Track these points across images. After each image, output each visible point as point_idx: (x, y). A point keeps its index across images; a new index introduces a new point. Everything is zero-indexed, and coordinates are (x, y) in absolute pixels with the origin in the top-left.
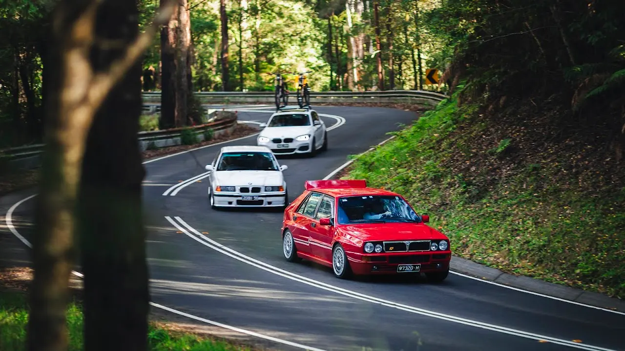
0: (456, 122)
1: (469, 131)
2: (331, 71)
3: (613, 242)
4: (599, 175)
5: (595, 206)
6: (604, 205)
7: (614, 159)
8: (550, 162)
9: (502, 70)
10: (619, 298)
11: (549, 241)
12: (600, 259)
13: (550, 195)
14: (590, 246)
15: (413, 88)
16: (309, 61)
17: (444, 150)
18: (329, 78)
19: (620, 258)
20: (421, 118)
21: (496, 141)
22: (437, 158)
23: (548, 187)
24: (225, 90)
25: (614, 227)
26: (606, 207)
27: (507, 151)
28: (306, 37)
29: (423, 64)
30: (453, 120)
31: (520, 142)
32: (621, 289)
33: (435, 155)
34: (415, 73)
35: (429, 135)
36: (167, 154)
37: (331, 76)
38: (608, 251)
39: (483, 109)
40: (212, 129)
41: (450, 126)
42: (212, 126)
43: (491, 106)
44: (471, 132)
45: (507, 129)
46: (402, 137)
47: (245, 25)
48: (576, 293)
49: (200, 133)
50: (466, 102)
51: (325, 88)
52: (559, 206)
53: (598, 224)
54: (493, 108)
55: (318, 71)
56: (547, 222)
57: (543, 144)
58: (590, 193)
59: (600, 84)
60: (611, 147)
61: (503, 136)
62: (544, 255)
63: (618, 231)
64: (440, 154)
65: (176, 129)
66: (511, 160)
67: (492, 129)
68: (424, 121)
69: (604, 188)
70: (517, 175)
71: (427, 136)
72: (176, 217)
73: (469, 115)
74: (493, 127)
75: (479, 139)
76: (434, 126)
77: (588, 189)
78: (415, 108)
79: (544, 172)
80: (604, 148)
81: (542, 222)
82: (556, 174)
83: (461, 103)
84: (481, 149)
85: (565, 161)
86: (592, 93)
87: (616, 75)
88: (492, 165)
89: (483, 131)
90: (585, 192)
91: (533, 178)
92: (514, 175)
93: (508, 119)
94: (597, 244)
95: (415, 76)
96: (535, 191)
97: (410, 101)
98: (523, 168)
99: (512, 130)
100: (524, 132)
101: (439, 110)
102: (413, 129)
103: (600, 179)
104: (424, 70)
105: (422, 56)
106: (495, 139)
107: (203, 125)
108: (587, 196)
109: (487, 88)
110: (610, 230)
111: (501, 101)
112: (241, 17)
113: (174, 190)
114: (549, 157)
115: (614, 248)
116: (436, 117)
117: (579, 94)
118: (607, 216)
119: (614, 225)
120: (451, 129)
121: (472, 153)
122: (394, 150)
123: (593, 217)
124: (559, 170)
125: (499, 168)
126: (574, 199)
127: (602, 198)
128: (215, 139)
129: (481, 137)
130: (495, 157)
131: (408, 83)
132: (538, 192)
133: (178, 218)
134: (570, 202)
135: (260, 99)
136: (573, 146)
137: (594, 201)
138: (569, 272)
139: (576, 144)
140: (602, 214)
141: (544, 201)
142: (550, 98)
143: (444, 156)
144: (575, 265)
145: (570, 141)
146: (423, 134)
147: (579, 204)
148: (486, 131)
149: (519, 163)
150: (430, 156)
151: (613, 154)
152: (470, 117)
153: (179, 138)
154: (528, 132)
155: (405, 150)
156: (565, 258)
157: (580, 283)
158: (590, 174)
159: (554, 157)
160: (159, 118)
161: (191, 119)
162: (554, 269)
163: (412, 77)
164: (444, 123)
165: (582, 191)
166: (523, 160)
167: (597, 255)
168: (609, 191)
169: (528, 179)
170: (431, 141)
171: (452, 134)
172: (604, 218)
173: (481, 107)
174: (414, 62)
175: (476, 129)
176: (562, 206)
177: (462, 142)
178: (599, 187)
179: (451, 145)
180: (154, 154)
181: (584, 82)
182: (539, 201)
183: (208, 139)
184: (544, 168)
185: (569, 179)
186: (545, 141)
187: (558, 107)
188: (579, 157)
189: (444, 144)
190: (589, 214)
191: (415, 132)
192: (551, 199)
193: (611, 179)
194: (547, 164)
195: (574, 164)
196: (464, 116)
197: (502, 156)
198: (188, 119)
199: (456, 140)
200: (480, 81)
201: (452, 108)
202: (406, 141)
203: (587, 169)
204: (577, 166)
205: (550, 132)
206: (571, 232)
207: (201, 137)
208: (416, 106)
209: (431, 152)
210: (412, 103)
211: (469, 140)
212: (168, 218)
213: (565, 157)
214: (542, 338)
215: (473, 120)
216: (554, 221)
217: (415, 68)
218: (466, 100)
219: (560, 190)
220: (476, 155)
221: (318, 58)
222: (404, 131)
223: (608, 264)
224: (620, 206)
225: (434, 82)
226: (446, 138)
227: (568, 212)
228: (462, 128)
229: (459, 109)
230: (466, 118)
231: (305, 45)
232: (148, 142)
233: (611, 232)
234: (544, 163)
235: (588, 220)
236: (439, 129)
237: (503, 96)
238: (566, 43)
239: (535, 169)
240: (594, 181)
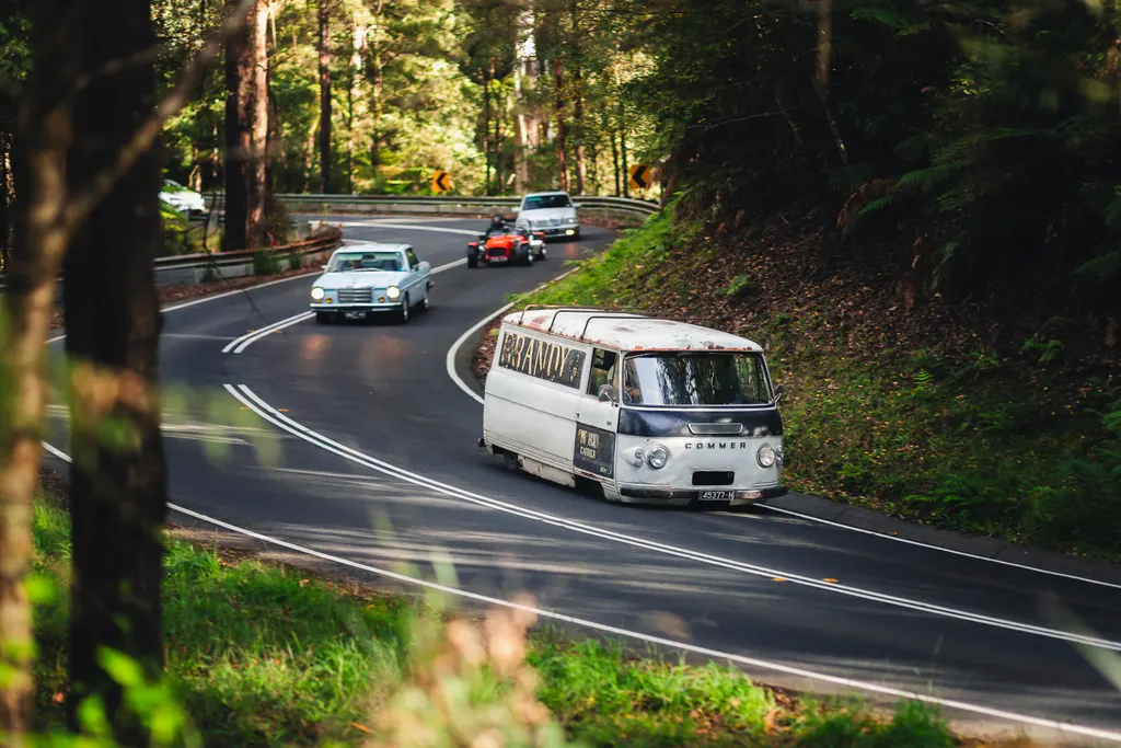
0: (669, 247)
1: (687, 262)
2: (489, 165)
3: (895, 433)
4: (878, 332)
5: (872, 378)
6: (884, 377)
7: (902, 308)
8: (807, 310)
9: (739, 169)
10: (902, 517)
11: (800, 431)
12: (875, 458)
13: (804, 361)
14: (862, 439)
15: (614, 193)
16: (456, 150)
17: (649, 290)
18: (485, 175)
19: (905, 458)
20: (618, 241)
21: (727, 278)
22: (639, 302)
23: (802, 349)
24: (325, 193)
25: (897, 411)
26: (887, 381)
27: (744, 293)
28: (450, 114)
29: (630, 158)
30: (665, 244)
31: (762, 281)
32: (905, 503)
33: (636, 296)
34: (617, 170)
35: (629, 267)
36: (231, 289)
37: (488, 172)
38: (888, 445)
39: (710, 229)
40: (302, 251)
41: (660, 253)
42: (304, 247)
43: (723, 225)
44: (691, 264)
45: (744, 260)
46: (589, 270)
47: (356, 92)
48: (839, 508)
49: (284, 258)
50: (686, 218)
51: (477, 192)
52: (817, 377)
53: (875, 406)
54: (725, 228)
55: (466, 164)
56: (798, 402)
57: (797, 283)
58: (865, 359)
59: (882, 194)
60: (898, 290)
61: (738, 271)
62: (793, 451)
63: (904, 416)
64: (643, 296)
65: (247, 251)
66: (749, 307)
67: (723, 260)
68: (622, 244)
69: (885, 352)
70: (756, 329)
71: (626, 269)
72: (240, 386)
73: (690, 237)
74: (723, 256)
75: (702, 274)
76: (637, 253)
77: (862, 352)
78: (614, 224)
79: (797, 327)
80: (887, 290)
81: (791, 402)
82: (814, 329)
83: (679, 218)
84: (705, 289)
85: (829, 310)
86: (869, 207)
87: (905, 179)
88: (720, 313)
89: (710, 261)
90: (856, 358)
91: (781, 334)
92: (752, 329)
93: (746, 244)
94: (872, 436)
95: (617, 175)
96: (782, 353)
97: (607, 214)
98: (766, 318)
99: (752, 261)
100: (769, 266)
101: (646, 229)
102: (605, 256)
103: (881, 337)
104: (629, 166)
105: (629, 145)
106: (725, 274)
107: (288, 246)
108: (858, 364)
109: (718, 197)
110: (891, 414)
111: (738, 217)
112: (352, 80)
113: (241, 343)
114: (805, 303)
115: (898, 443)
116: (640, 240)
117: (848, 210)
118: (887, 394)
119: (898, 407)
120: (661, 258)
121: (691, 295)
122: (574, 289)
123: (867, 395)
124: (819, 324)
125: (729, 319)
126: (839, 367)
127: (882, 366)
128: (306, 267)
129: (706, 271)
130: (725, 302)
131: (605, 186)
132: (787, 357)
133: (243, 387)
134: (834, 372)
135: (380, 207)
136: (842, 287)
137: (869, 371)
138: (829, 478)
139: (846, 285)
140: (881, 390)
141: (795, 370)
142: (810, 213)
143: (648, 298)
144: (838, 466)
145: (839, 279)
146: (620, 265)
147: (847, 374)
148: (712, 263)
149: (760, 312)
150: (628, 300)
151: (902, 300)
152: (691, 240)
153: (251, 265)
154: (775, 266)
155: (591, 289)
156: (823, 457)
157: (844, 494)
158: (865, 330)
159: (813, 303)
160: (221, 234)
161: (271, 236)
162: (807, 471)
163: (612, 177)
164: (653, 248)
165: (852, 356)
166: (766, 308)
167: (870, 452)
168: (892, 356)
169: (773, 336)
170: (632, 276)
171: (663, 265)
172: (883, 397)
173: (707, 225)
174: (615, 154)
175: (699, 259)
176: (821, 378)
177: (675, 278)
178: (877, 349)
179: (660, 282)
180: (213, 288)
181: (859, 192)
182: (788, 370)
183: (296, 266)
184: (798, 319)
185: (834, 337)
186: (800, 278)
187: (822, 228)
188: (850, 303)
189: (651, 282)
190: (862, 390)
191: (607, 261)
192: (805, 367)
193: (896, 338)
194: (802, 314)
195: (842, 314)
196: (682, 238)
197: (735, 301)
198: (266, 237)
199: (668, 276)
200: (704, 187)
201: (666, 226)
202: (593, 275)
203: (862, 323)
204: (847, 317)
205: (808, 267)
206: (834, 416)
207: (285, 263)
208: (616, 221)
209: (629, 292)
210: (609, 217)
211: (688, 276)
212: (229, 387)
213: (829, 303)
214: (779, 575)
215: (695, 246)
216: (808, 400)
217: (615, 162)
218: (686, 215)
219: (820, 354)
220: (696, 298)
221: (468, 144)
222: (593, 260)
223: (887, 466)
224: (909, 379)
225: (643, 184)
226: (653, 272)
227: (830, 386)
228: (678, 257)
229: (675, 228)
230: (683, 242)
231: (448, 124)
232: (203, 270)
233: (893, 418)
234: (798, 313)
235: (859, 399)
236: (645, 258)
237: (741, 209)
238: (835, 132)
239: (783, 321)
240: (870, 340)
